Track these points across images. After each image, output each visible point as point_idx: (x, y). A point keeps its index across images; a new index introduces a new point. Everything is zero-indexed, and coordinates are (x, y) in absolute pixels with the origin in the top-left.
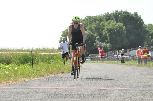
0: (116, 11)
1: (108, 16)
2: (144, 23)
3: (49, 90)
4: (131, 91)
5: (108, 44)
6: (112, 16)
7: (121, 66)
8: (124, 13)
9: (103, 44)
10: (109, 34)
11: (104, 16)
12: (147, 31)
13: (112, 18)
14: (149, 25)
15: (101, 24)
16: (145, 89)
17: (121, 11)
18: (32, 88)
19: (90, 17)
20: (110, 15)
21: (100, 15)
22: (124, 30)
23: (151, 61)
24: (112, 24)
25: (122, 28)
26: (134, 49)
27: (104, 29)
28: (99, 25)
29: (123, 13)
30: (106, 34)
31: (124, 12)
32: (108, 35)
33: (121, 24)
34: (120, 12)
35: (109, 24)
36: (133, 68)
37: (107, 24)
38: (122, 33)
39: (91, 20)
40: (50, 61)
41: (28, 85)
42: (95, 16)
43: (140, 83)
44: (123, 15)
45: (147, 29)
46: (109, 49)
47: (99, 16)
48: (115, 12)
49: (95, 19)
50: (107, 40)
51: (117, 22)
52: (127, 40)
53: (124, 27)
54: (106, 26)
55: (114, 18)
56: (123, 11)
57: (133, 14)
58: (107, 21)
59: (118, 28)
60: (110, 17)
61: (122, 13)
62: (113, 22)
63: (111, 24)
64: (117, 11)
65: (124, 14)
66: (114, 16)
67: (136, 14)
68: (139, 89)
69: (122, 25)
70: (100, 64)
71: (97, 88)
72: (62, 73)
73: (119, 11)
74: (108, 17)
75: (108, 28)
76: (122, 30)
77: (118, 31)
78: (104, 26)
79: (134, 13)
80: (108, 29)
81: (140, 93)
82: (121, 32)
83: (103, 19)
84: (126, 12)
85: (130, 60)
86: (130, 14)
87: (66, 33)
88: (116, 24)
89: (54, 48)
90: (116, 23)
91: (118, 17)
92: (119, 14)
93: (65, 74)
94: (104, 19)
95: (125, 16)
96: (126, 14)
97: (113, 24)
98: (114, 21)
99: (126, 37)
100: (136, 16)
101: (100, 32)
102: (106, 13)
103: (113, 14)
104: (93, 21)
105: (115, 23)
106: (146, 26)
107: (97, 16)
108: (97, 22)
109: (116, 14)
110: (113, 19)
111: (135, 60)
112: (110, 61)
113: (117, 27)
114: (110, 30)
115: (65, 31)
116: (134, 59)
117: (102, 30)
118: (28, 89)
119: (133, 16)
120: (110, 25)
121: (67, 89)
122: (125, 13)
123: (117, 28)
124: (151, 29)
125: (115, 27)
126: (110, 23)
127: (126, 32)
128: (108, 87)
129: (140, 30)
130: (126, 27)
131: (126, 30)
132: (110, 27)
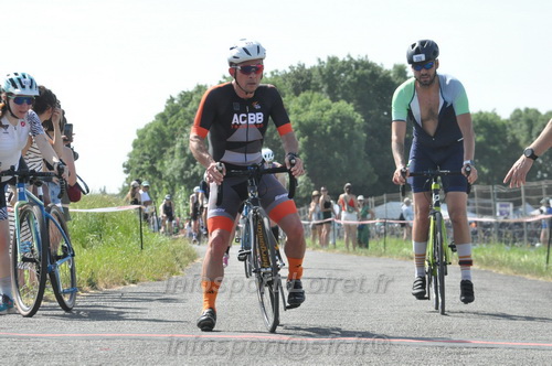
0: (329, 58)
1: (302, 78)
3: (82, 344)
6: (316, 78)
7: (346, 257)
8: (357, 68)
10: (304, 143)
11: (286, 77)
13: (317, 84)
17: (347, 59)
18: (22, 338)
20: (310, 73)
21: (272, 73)
22: (358, 128)
24: (316, 104)
25: (352, 122)
26: (394, 195)
29: (353, 66)
31: (357, 65)
33: (346, 107)
34: (344, 62)
35: (303, 105)
36: (388, 265)
37: (299, 107)
38: (353, 137)
40: (90, 237)
41: (5, 325)
44: (355, 75)
46: (304, 196)
47: (268, 76)
48: (326, 61)
51: (334, 99)
52: (368, 163)
53: (359, 118)
54: (296, 111)
55: (324, 83)
56: (356, 58)
57: (389, 72)
58: (297, 94)
59: (338, 121)
60: (309, 82)
61: (350, 66)
62: (320, 99)
63: (311, 107)
64: (333, 60)
65: (358, 72)
66: (324, 76)
67: (401, 70)
69: (353, 109)
72: (134, 282)
73: (341, 59)
74: (302, 81)
75: (302, 120)
76: (353, 129)
77: (337, 133)
79: (395, 66)
80: (300, 123)
82: (346, 135)
83: (283, 87)
84: (365, 65)
85: (379, 235)
86: (380, 69)
87: (148, 137)
88: (329, 108)
89: (104, 193)
90: (330, 102)
91: (337, 81)
92: (342, 70)
93: (144, 285)
94: (288, 87)
95: (362, 78)
96: (366, 71)
97: (320, 107)
98: (323, 95)
99: (363, 153)
103: (320, 70)
105: (327, 101)
109: (331, 70)
110: (317, 89)
111: (398, 236)
113: (334, 117)
114: (308, 129)
115: (145, 130)
116: (393, 234)
118: (7, 342)
119: (390, 78)
120: (308, 110)
121: (149, 340)
122: (361, 68)
123: (333, 122)
125: (327, 116)
126: (307, 102)
127: (365, 135)
130: (367, 117)
131: (366, 129)
132: (309, 116)
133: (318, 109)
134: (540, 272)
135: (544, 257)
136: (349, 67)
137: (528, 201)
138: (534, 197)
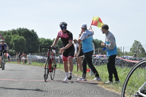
2: (38, 37)
4: (30, 82)
5: (13, 51)
6: (17, 32)
9: (10, 50)
11: (11, 31)
12: (40, 42)
14: (41, 38)
15: (9, 37)
16: (39, 80)
19: (2, 31)
20: (16, 31)
23: (43, 62)
25: (24, 40)
26: (32, 54)
27: (11, 40)
28: (7, 37)
30: (12, 43)
31: (25, 29)
32: (13, 44)
33: (22, 37)
35: (14, 37)
36: (30, 67)
38: (24, 43)
39: (2, 34)
42: (4, 31)
43: (36, 77)
45: (40, 41)
46: (14, 54)
47: (8, 31)
49: (5, 33)
50: (13, 47)
51: (20, 36)
52: (27, 48)
53: (25, 39)
58: (13, 35)
62: (17, 36)
64: (20, 28)
67: (33, 31)
68: (36, 80)
70: (8, 64)
71: (7, 80)
73: (22, 28)
74: (14, 32)
78: (11, 38)
79: (32, 30)
81: (37, 83)
82: (22, 43)
84: (26, 29)
86: (29, 30)
88: (19, 37)
91: (21, 32)
92: (22, 30)
94: (11, 33)
95: (25, 32)
97: (17, 37)
99: (26, 46)
100: (33, 33)
101: (8, 42)
102: (13, 29)
103: (18, 30)
104: (3, 34)
105: (19, 36)
106: (39, 39)
107: (6, 31)
108: (6, 35)
109: (20, 30)
110: (17, 34)
112: (15, 62)
113: (20, 39)
114: (15, 41)
117: (9, 41)
119: (31, 32)
123: (20, 40)
124: (42, 41)
128: (14, 79)
129: (35, 42)
130: (26, 39)
131: (26, 42)
132: (15, 39)
133: (17, 38)
134: (58, 68)
135: (59, 66)
136: (23, 30)
137: (56, 56)
138: (57, 55)
